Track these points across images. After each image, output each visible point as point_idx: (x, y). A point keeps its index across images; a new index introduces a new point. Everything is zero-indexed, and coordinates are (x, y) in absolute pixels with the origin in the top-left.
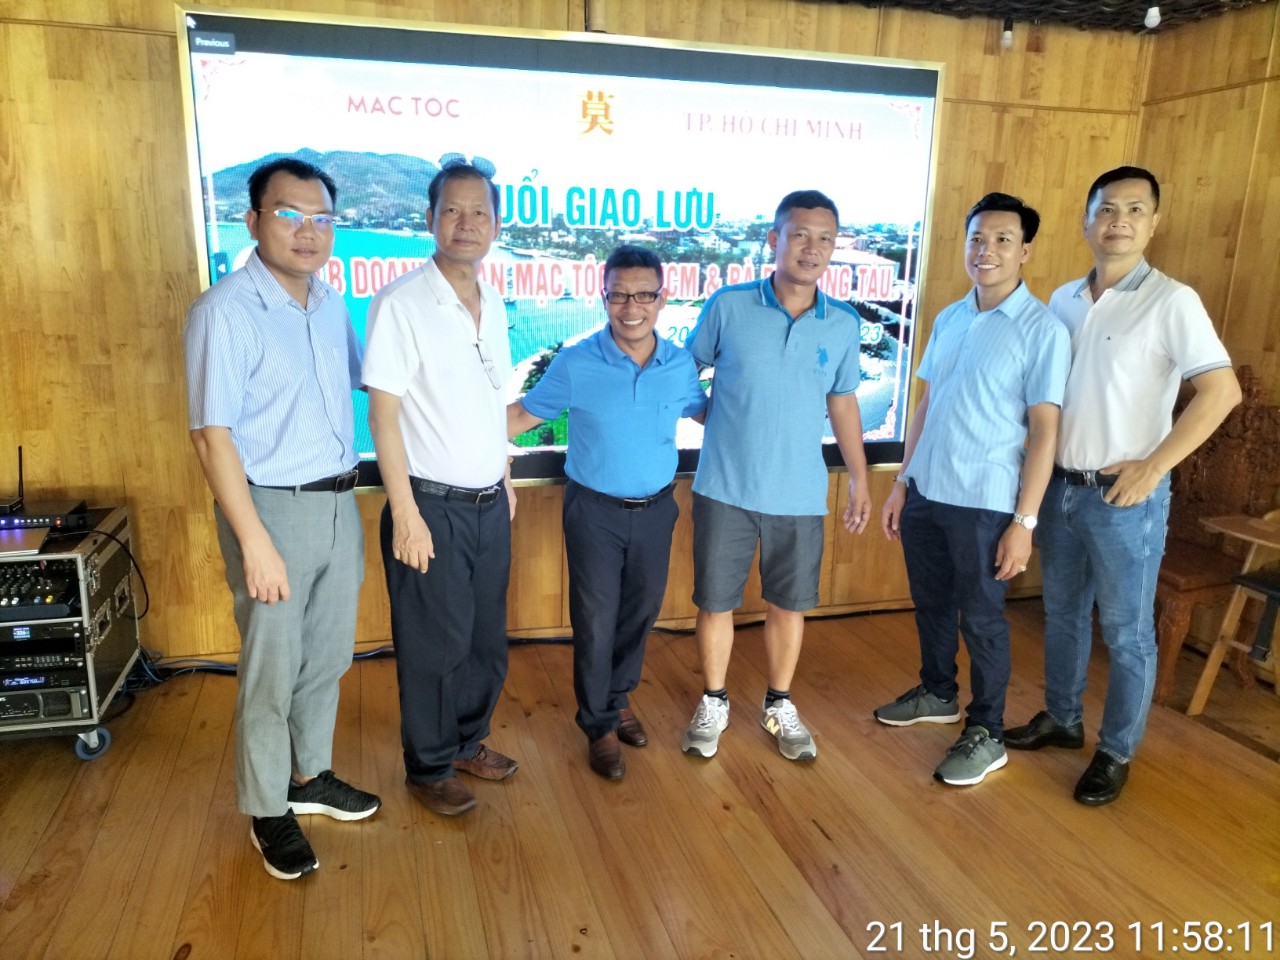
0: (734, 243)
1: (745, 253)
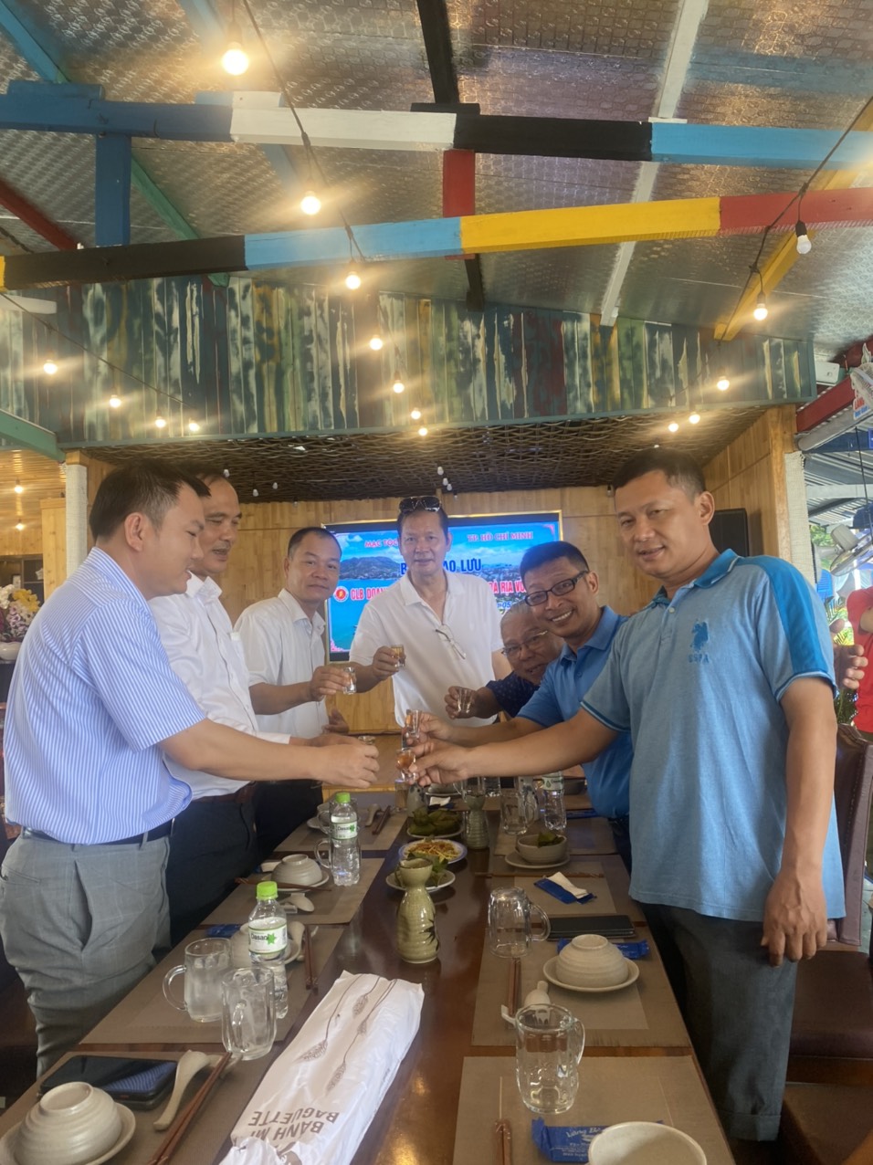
0: (490, 575)
1: (494, 578)
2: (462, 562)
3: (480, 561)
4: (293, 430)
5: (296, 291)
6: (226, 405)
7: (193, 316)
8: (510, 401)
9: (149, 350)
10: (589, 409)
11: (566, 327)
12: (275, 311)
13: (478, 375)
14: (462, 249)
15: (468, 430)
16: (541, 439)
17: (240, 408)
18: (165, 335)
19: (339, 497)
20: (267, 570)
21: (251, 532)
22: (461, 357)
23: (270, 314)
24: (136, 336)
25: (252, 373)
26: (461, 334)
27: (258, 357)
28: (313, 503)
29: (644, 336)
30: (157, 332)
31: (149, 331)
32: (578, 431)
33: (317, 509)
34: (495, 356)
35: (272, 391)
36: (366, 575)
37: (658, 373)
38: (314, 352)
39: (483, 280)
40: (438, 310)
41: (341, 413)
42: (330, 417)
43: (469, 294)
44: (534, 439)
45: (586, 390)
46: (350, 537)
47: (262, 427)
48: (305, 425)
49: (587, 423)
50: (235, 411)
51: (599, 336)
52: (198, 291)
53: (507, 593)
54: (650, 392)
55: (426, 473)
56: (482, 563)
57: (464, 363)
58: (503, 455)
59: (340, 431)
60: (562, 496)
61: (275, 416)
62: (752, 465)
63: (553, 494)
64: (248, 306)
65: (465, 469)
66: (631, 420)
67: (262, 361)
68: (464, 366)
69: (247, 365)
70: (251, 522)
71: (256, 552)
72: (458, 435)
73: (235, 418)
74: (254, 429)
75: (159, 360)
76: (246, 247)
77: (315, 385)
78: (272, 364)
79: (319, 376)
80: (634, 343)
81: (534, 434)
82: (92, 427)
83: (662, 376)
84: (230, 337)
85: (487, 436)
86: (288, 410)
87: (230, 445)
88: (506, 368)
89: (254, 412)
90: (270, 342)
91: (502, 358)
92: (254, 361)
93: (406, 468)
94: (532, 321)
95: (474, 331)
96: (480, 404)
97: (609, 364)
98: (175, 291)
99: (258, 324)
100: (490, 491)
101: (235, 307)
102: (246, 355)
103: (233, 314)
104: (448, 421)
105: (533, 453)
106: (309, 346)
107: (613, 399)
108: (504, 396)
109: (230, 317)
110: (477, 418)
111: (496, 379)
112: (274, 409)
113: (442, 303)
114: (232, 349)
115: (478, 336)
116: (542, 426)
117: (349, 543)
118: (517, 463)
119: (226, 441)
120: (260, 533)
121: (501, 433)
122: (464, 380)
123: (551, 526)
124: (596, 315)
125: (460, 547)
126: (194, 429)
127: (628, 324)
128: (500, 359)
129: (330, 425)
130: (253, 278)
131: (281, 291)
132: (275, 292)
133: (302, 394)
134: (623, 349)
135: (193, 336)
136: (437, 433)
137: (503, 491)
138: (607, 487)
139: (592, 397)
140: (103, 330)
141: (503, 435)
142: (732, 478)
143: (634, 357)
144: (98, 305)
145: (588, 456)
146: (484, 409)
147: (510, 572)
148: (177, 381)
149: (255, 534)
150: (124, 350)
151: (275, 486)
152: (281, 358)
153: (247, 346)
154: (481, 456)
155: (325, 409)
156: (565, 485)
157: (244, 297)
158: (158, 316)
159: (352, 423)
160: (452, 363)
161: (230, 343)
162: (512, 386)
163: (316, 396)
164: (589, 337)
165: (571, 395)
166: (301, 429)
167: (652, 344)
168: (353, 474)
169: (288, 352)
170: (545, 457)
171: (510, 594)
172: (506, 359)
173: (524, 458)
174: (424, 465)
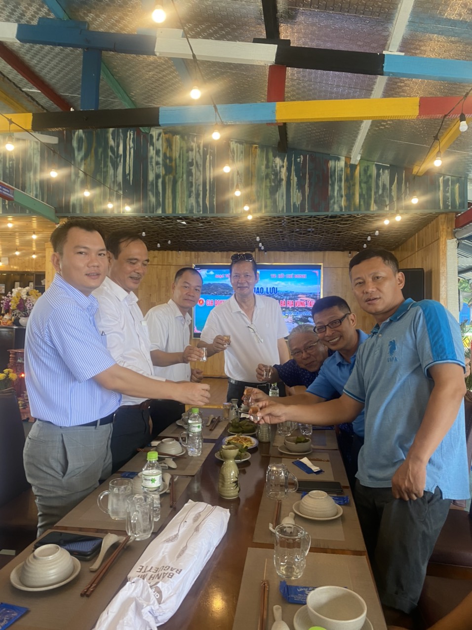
0: (282, 296)
1: (284, 298)
2: (267, 288)
3: (277, 288)
4: (180, 213)
5: (186, 137)
6: (146, 196)
7: (130, 148)
8: (298, 203)
9: (106, 166)
10: (341, 210)
11: (331, 164)
12: (174, 148)
13: (281, 187)
14: (276, 120)
15: (275, 218)
16: (314, 224)
17: (153, 199)
18: (115, 158)
19: (203, 250)
20: (163, 287)
21: (156, 266)
22: (273, 177)
23: (171, 149)
24: (99, 158)
25: (160, 181)
26: (274, 165)
27: (164, 173)
28: (189, 252)
29: (374, 171)
30: (111, 156)
31: (106, 156)
32: (334, 221)
33: (191, 255)
34: (292, 178)
35: (170, 191)
36: (215, 293)
37: (380, 192)
38: (194, 171)
39: (288, 136)
40: (262, 151)
41: (206, 204)
42: (200, 207)
43: (279, 143)
44: (310, 224)
45: (340, 199)
46: (208, 272)
47: (164, 211)
48: (187, 210)
49: (340, 217)
50: (150, 201)
51: (349, 169)
52: (134, 135)
53: (290, 307)
54: (375, 202)
55: (250, 239)
56: (278, 290)
57: (274, 181)
58: (293, 232)
59: (205, 215)
60: (324, 256)
61: (171, 204)
62: (429, 245)
63: (320, 254)
64: (160, 144)
65: (271, 238)
66: (364, 216)
67: (166, 174)
68: (274, 183)
69: (157, 176)
70: (156, 261)
71: (157, 277)
72: (269, 220)
73: (150, 205)
74: (160, 211)
75: (111, 171)
76: (160, 114)
77: (193, 189)
78: (171, 176)
79: (196, 184)
80: (368, 174)
81: (310, 221)
82: (74, 206)
83: (383, 193)
84: (149, 160)
85: (285, 221)
86: (178, 202)
87: (146, 219)
88: (297, 185)
89: (160, 201)
90: (170, 164)
91: (296, 179)
92: (161, 174)
93: (240, 236)
94: (312, 159)
95: (281, 163)
96: (282, 203)
97: (354, 185)
98: (121, 134)
99: (165, 154)
100: (284, 251)
101: (153, 144)
102: (157, 171)
103: (151, 148)
104: (264, 212)
105: (309, 232)
106: (191, 168)
107: (354, 204)
108: (295, 200)
109: (150, 150)
110: (279, 211)
111: (291, 191)
112: (171, 200)
113: (264, 147)
114: (150, 167)
115: (283, 166)
116: (315, 217)
117: (207, 275)
118: (300, 237)
119: (144, 217)
120: (160, 267)
121: (292, 220)
122: (274, 190)
123: (317, 272)
124: (348, 158)
125: (267, 280)
126: (128, 209)
127: (365, 164)
128: (294, 179)
129: (200, 211)
130: (163, 129)
131: (178, 137)
132: (174, 137)
133: (186, 193)
134: (362, 177)
135: (130, 159)
136: (257, 218)
137: (291, 251)
138: (349, 252)
139: (343, 203)
140: (82, 154)
141: (293, 221)
142: (418, 251)
143: (367, 182)
144: (80, 140)
145: (339, 235)
146: (283, 207)
147: (293, 295)
148: (120, 183)
149: (157, 267)
150: (93, 165)
151: (169, 242)
152: (176, 174)
153: (158, 166)
154: (281, 232)
155: (198, 202)
156: (326, 250)
157: (158, 139)
158: (112, 148)
159: (212, 211)
160: (268, 180)
161: (149, 164)
162: (300, 194)
163: (193, 195)
164: (343, 170)
165: (332, 201)
166: (185, 212)
167: (378, 175)
168: (211, 238)
169: (180, 170)
170: (316, 234)
171: (292, 308)
172: (298, 179)
173: (304, 234)
174: (249, 235)
